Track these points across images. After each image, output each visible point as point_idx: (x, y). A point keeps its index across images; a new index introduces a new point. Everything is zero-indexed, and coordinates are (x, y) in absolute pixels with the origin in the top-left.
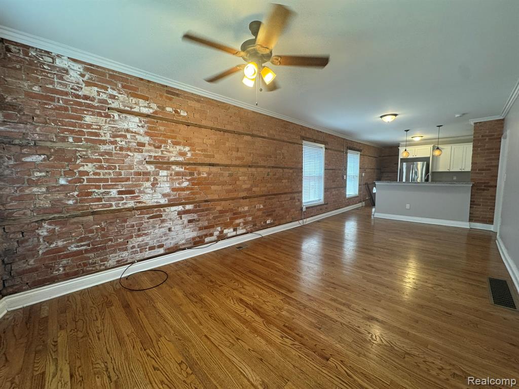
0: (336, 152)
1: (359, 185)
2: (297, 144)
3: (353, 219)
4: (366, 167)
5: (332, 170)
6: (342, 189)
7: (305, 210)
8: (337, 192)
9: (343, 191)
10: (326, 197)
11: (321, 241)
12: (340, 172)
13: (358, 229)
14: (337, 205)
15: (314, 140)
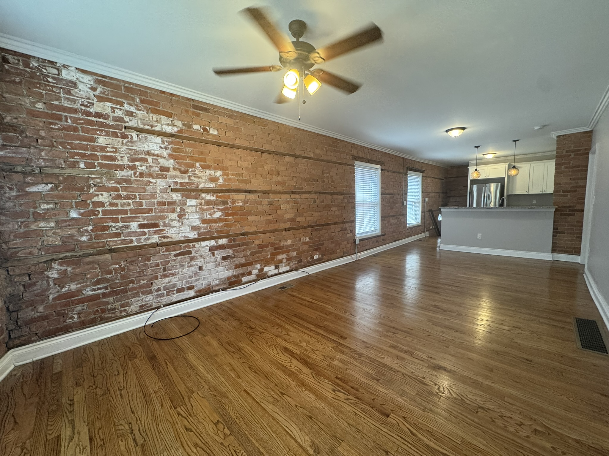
0: (394, 174)
1: (422, 212)
2: (348, 165)
3: (415, 251)
4: (430, 191)
5: (390, 194)
6: (401, 217)
7: (359, 243)
8: (396, 221)
9: (403, 220)
10: (383, 227)
11: (377, 278)
12: (399, 197)
13: (421, 263)
14: (396, 236)
15: (368, 159)
